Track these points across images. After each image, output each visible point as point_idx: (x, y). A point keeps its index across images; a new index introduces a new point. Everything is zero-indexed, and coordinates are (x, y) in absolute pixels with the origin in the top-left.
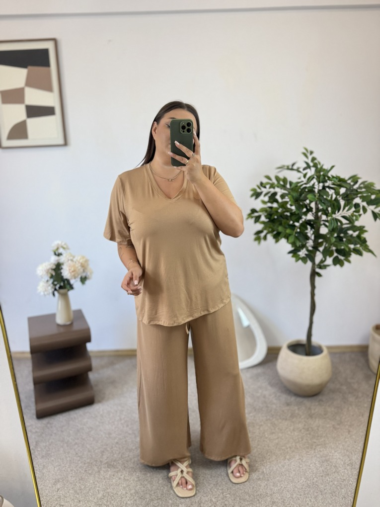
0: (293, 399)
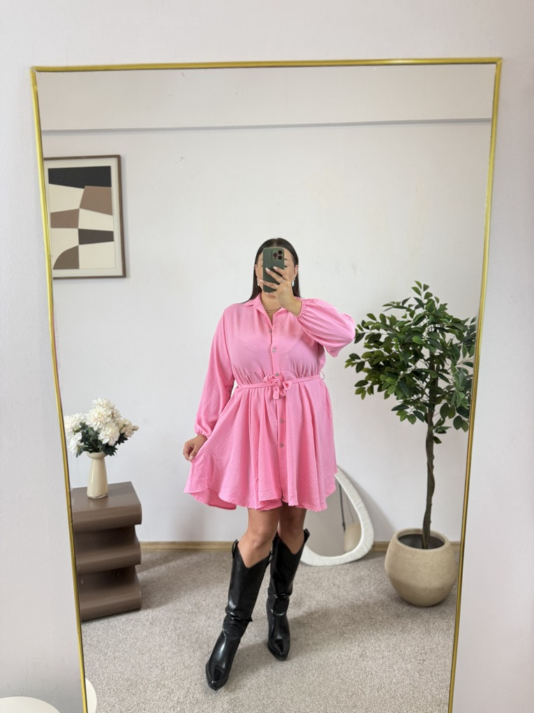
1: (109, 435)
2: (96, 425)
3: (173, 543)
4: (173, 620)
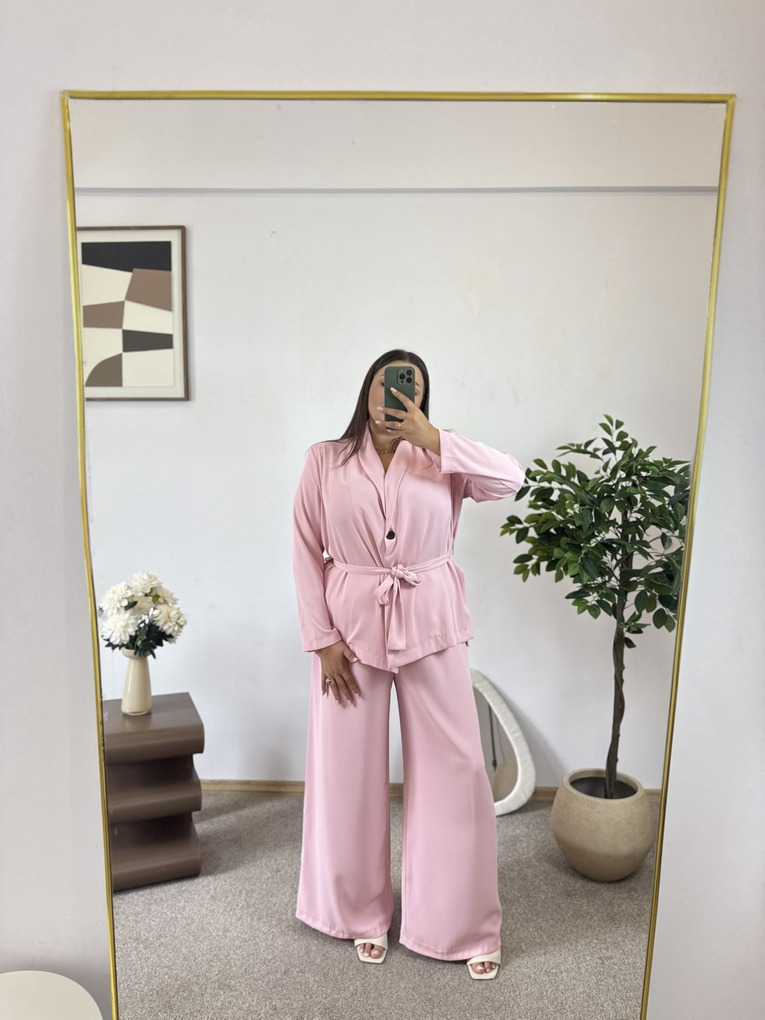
0: (580, 884)
3: (247, 783)
4: (244, 892)
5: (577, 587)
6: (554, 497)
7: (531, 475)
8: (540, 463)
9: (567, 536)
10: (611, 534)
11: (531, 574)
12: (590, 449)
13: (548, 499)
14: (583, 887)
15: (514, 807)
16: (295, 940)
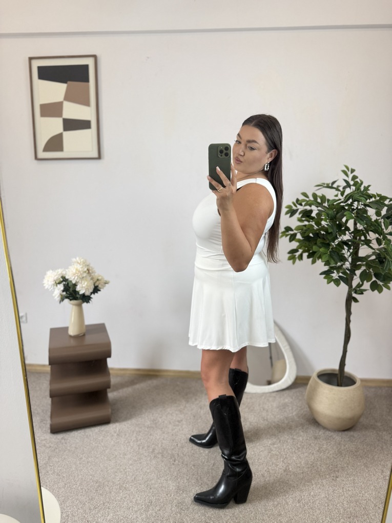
1: (84, 287)
2: (74, 279)
3: (139, 370)
4: (135, 432)
5: (326, 268)
6: (314, 215)
7: (299, 202)
8: (305, 194)
9: (320, 238)
10: (347, 237)
11: (297, 260)
12: (335, 186)
13: (310, 216)
14: (324, 433)
15: (284, 386)
16: (162, 461)
